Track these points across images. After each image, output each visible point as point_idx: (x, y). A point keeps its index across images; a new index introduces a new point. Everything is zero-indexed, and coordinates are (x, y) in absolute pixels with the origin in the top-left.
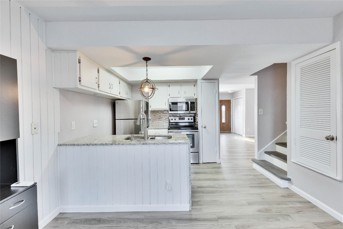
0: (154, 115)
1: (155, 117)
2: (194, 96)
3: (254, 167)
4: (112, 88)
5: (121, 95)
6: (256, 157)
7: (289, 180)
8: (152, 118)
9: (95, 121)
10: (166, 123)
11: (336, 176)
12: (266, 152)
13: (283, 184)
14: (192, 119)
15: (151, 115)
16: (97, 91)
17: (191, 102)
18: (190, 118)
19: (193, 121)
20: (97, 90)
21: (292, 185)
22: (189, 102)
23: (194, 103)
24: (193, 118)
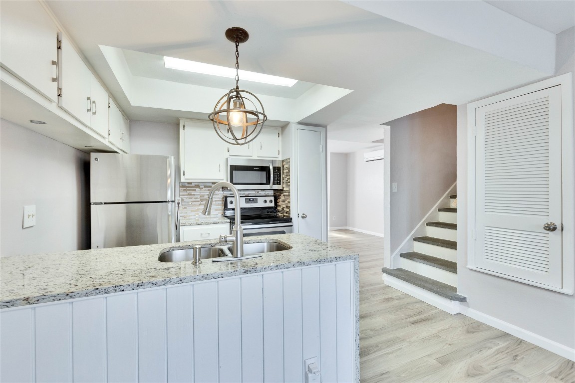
0: (189, 194)
1: (191, 198)
2: (277, 156)
3: (386, 283)
4: (94, 114)
5: (111, 138)
6: (388, 265)
7: (463, 300)
8: (182, 200)
9: (30, 209)
10: (216, 210)
11: (561, 287)
12: (402, 255)
13: (452, 307)
14: (271, 201)
15: (181, 194)
16: (53, 108)
17: (274, 168)
18: (268, 199)
19: (273, 205)
20: (54, 105)
21: (469, 307)
22: (271, 168)
23: (279, 169)
24: (273, 199)
